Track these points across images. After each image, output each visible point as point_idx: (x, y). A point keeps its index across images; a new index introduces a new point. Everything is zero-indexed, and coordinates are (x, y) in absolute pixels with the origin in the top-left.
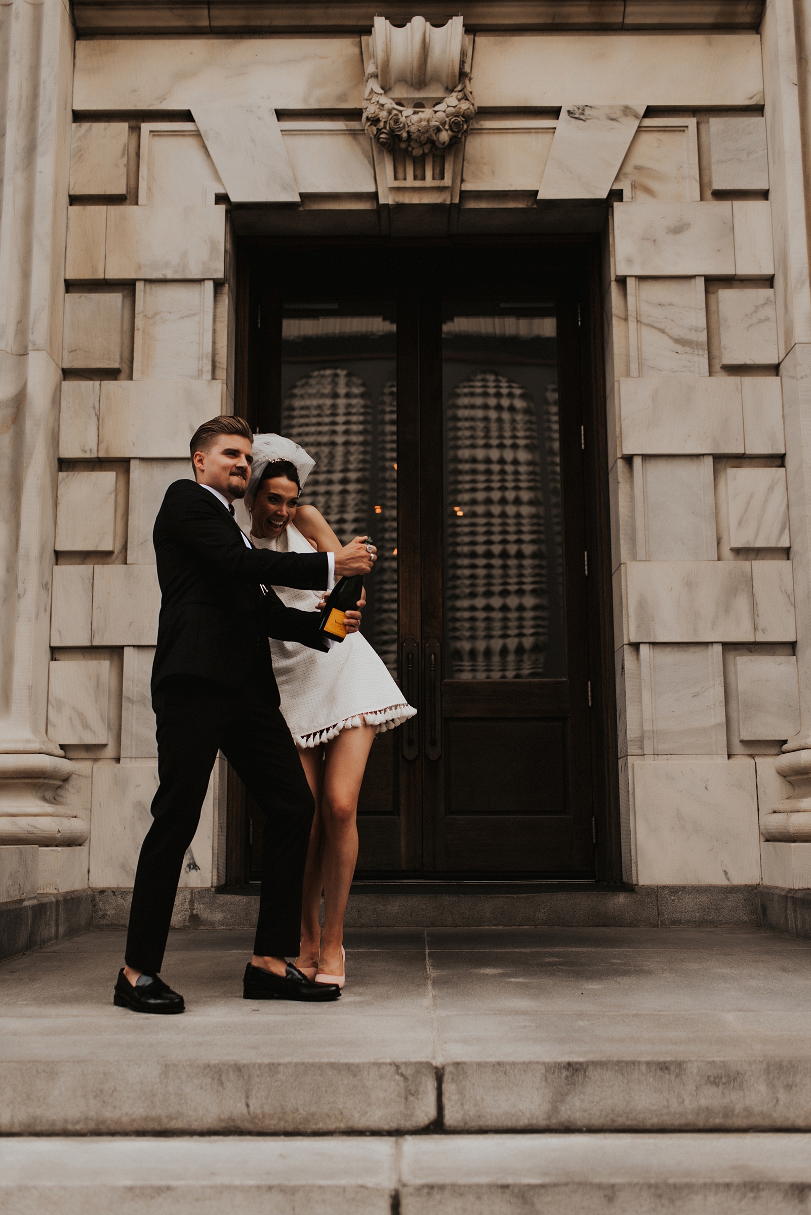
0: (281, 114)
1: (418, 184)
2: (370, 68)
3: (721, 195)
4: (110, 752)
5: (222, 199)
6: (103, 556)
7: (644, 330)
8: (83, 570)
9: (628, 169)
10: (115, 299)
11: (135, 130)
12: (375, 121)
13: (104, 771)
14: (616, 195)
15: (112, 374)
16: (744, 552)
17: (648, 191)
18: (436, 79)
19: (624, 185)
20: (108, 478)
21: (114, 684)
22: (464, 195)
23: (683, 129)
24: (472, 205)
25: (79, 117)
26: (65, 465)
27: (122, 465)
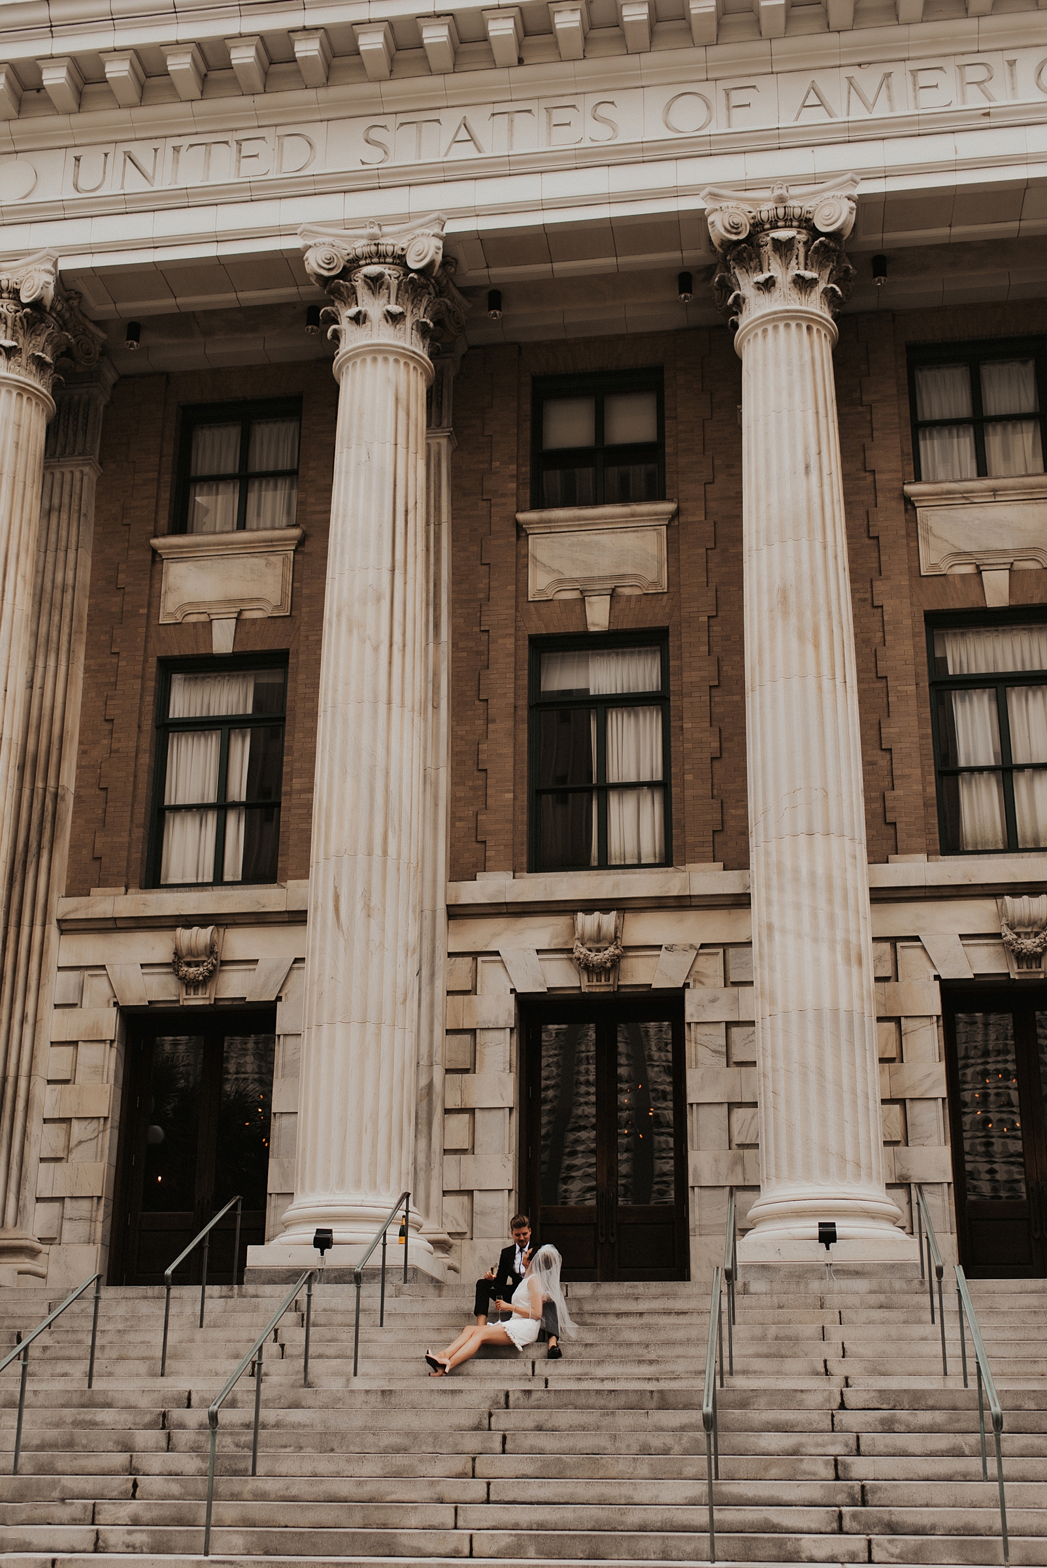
0: (538, 951)
1: (598, 983)
2: (577, 936)
3: (735, 984)
4: (468, 1235)
5: (513, 991)
6: (463, 1151)
7: (699, 1047)
8: (456, 1157)
9: (692, 973)
10: (467, 1038)
11: (475, 959)
12: (579, 959)
13: (466, 1243)
14: (686, 985)
15: (465, 1071)
16: (742, 1146)
17: (701, 982)
18: (605, 938)
19: (691, 981)
20: (466, 1117)
21: (470, 1207)
22: (619, 986)
23: (717, 954)
24: (623, 990)
25: (450, 955)
26: (447, 1111)
27: (471, 1111)
